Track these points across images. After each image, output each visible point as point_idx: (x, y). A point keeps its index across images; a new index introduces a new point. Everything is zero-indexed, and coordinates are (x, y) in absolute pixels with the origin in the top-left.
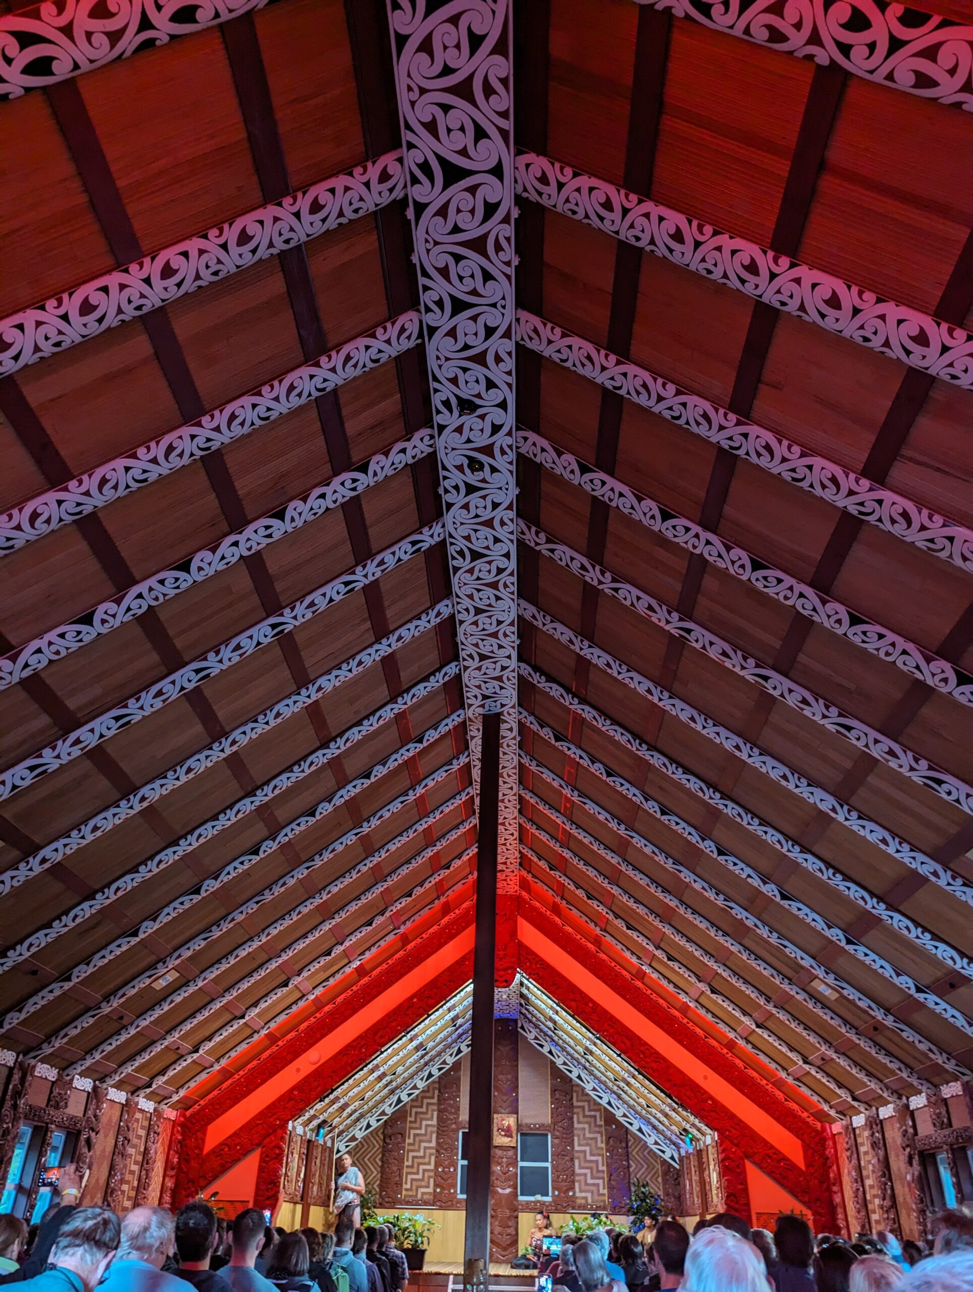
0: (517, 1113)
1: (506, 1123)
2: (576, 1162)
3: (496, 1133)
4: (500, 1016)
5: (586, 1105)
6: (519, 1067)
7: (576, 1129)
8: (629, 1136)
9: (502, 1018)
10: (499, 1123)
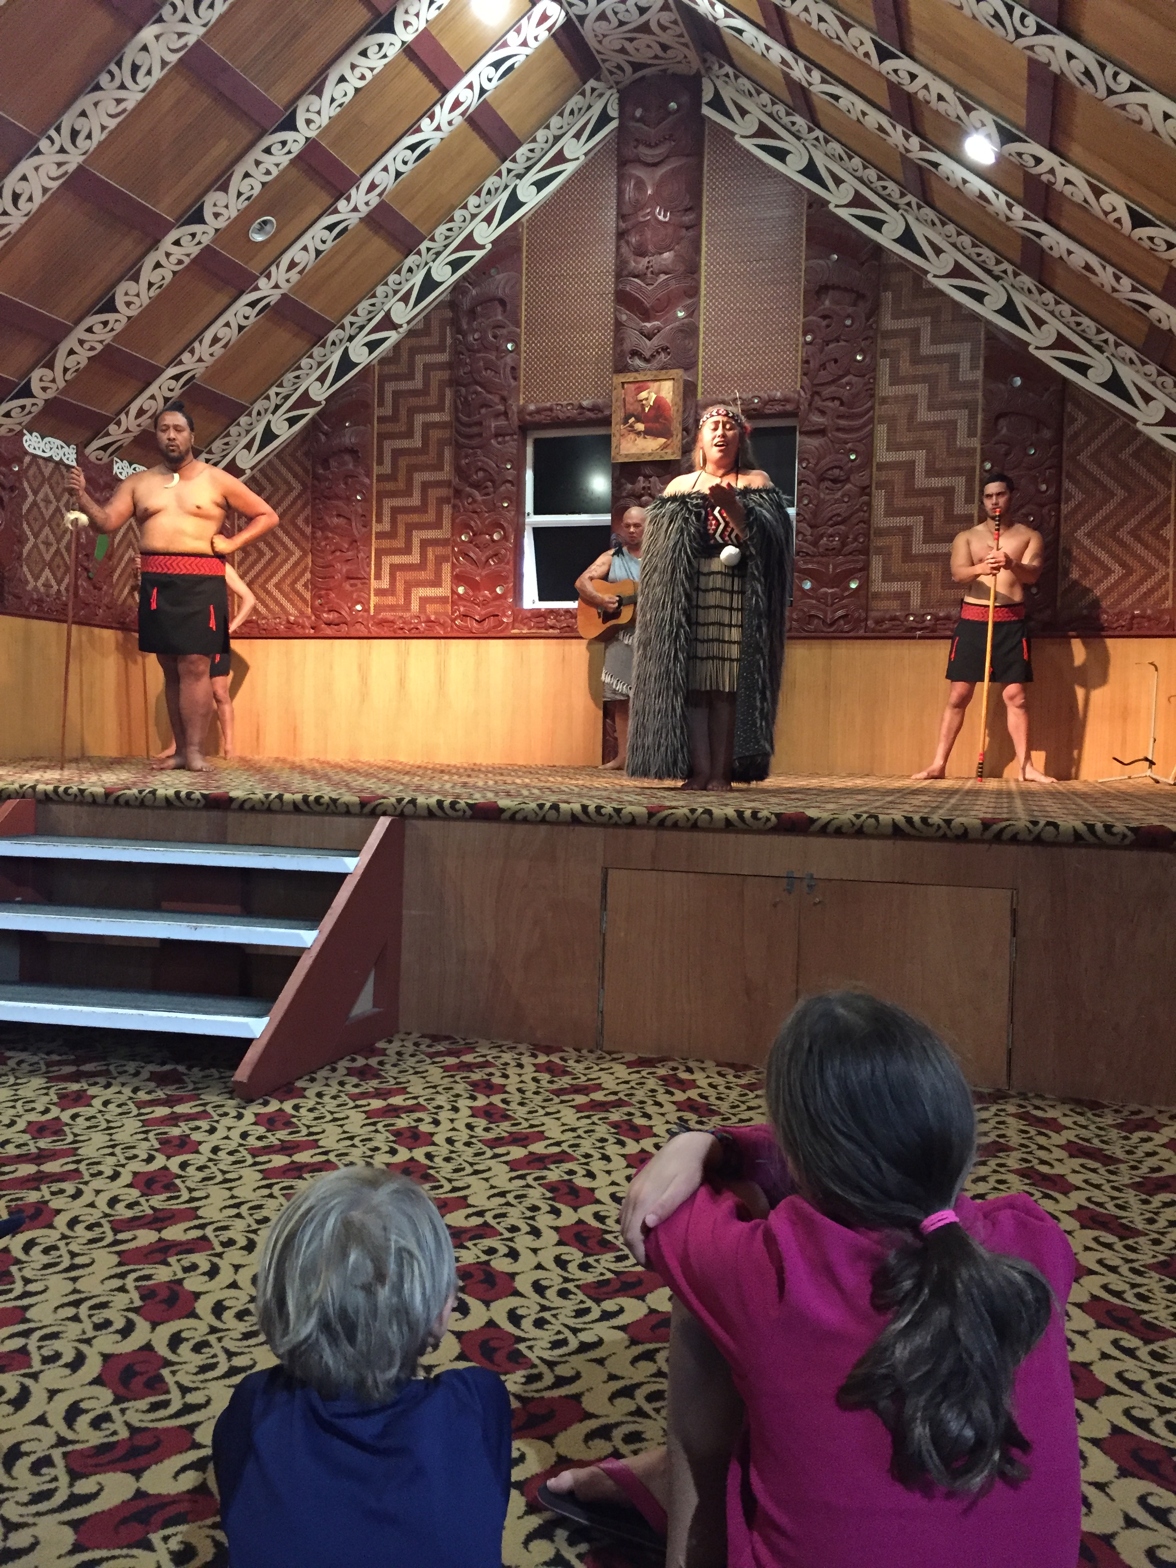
0: (690, 365)
1: (649, 396)
2: (879, 499)
3: (617, 428)
4: (637, 67)
5: (925, 325)
6: (704, 231)
7: (884, 401)
8: (1069, 407)
9: (643, 78)
10: (629, 399)
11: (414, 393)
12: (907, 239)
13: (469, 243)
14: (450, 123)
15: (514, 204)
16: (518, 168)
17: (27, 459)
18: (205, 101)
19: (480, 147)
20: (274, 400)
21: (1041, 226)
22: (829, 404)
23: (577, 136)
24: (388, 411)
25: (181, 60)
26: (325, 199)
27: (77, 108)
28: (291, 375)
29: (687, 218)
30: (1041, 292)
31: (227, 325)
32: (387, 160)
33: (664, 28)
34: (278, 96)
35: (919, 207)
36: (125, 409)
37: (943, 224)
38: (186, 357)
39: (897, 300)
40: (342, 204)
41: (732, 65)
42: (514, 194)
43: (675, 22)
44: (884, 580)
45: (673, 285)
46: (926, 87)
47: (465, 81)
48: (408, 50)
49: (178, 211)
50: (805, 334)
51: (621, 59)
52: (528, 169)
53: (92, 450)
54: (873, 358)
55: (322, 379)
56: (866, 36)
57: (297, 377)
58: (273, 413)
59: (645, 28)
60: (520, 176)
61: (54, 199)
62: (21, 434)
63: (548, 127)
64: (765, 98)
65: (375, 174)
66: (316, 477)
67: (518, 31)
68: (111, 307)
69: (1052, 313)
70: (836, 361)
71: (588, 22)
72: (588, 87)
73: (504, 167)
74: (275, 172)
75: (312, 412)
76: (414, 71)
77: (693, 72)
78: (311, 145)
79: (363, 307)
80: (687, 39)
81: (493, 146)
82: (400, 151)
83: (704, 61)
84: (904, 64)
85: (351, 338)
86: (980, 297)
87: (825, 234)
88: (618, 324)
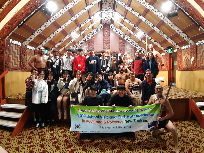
0: (110, 48)
4: (105, 23)
5: (129, 46)
12: (127, 39)
13: (89, 37)
14: (91, 27)
18: (75, 24)
21: (143, 40)
22: (122, 52)
23: (99, 28)
25: (75, 20)
27: (65, 24)
29: (109, 36)
30: (138, 44)
31: (69, 43)
33: (109, 21)
34: (81, 23)
35: (129, 37)
37: (131, 39)
38: (65, 46)
39: (127, 44)
40: (81, 33)
41: (113, 24)
42: (93, 33)
45: (108, 42)
46: (138, 29)
47: (93, 23)
48: (91, 21)
49: (69, 33)
50: (120, 46)
52: (95, 31)
54: (125, 49)
56: (134, 25)
57: (73, 48)
61: (60, 32)
63: (97, 28)
64: (116, 27)
65: (84, 31)
68: (61, 42)
69: (139, 46)
70: (122, 49)
71: (103, 20)
72: (100, 25)
73: (93, 31)
74: (78, 30)
76: (90, 23)
77: (110, 24)
78: (81, 28)
79: (79, 42)
81: (93, 29)
82: (87, 29)
84: (137, 27)
86: (133, 44)
87: (121, 39)
88: (103, 44)
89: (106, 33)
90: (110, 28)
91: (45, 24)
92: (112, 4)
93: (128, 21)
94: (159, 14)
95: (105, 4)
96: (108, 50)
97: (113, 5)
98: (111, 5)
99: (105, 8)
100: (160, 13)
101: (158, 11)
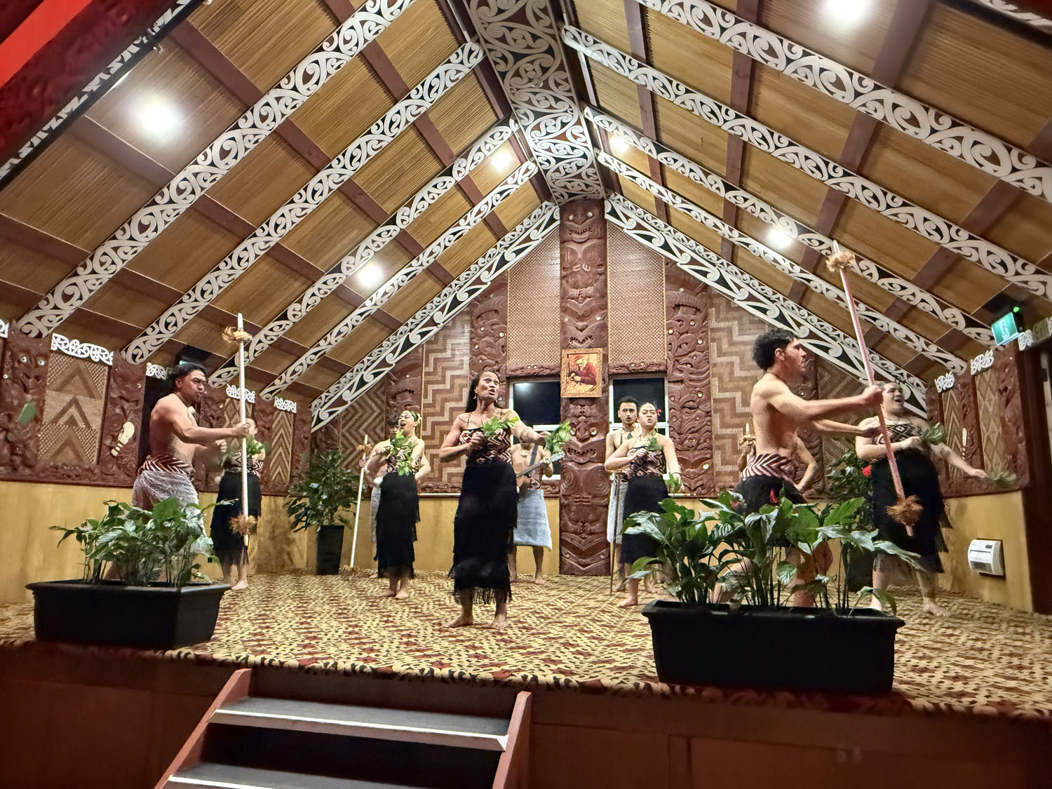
0: (604, 345)
1: (583, 362)
2: (716, 419)
3: (564, 378)
4: (571, 195)
5: (735, 325)
6: (609, 276)
7: (715, 365)
8: (820, 370)
9: (573, 201)
10: (572, 363)
11: (446, 359)
12: (722, 281)
13: (478, 281)
14: (475, 222)
15: (503, 262)
16: (506, 244)
17: (228, 400)
18: (348, 210)
19: (488, 234)
20: (367, 364)
21: (810, 276)
22: (685, 366)
23: (538, 228)
24: (431, 369)
25: (338, 189)
26: (405, 259)
27: (279, 213)
28: (376, 351)
29: (601, 270)
30: (800, 309)
31: (347, 325)
32: (440, 240)
33: (588, 176)
34: (388, 207)
35: (728, 265)
36: (285, 371)
37: (742, 274)
38: (322, 342)
39: (718, 312)
40: (414, 262)
41: (622, 195)
42: (503, 257)
43: (595, 174)
44: (722, 464)
45: (594, 304)
46: (754, 205)
47: (484, 201)
48: (458, 186)
49: (327, 267)
50: (668, 329)
51: (563, 191)
52: (511, 245)
53: (264, 394)
54: (707, 342)
55: (394, 352)
56: (719, 180)
57: (380, 351)
58: (365, 370)
59: (579, 176)
60: (506, 248)
61: (260, 260)
62: (226, 386)
63: (522, 224)
64: (640, 211)
65: (433, 247)
66: (388, 404)
67: (513, 177)
68: (285, 317)
69: (806, 320)
70: (687, 344)
71: (549, 174)
72: (544, 205)
73: (498, 244)
74: (382, 246)
75: (387, 370)
76: (459, 196)
77: (600, 198)
78: (403, 232)
79: (419, 315)
80: (600, 182)
81: (494, 233)
82: (447, 235)
83: (606, 193)
84: (741, 193)
85: (411, 330)
86: (764, 311)
87: (676, 277)
88: (563, 323)
89: (580, 250)
90: (607, 217)
91: (142, 216)
92: (561, 68)
93: (682, 160)
94: (816, 70)
95: (517, 74)
96: (593, 359)
97: (567, 75)
98: (552, 76)
99: (529, 102)
100: (826, 63)
101: (805, 54)
